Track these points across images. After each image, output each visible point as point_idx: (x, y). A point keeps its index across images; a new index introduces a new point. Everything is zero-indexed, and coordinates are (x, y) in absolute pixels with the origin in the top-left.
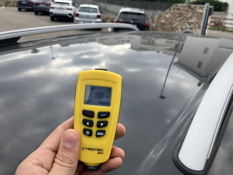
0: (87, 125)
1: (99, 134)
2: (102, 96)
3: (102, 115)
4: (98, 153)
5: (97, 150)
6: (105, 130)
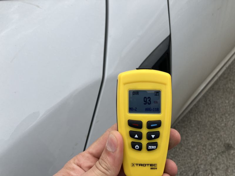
2: (149, 102)
3: (152, 125)
4: (151, 169)
5: (149, 165)
6: (157, 142)
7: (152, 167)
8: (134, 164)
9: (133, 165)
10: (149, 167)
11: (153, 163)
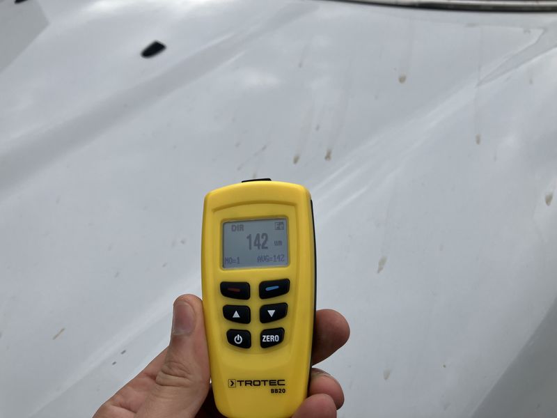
7: (274, 387)
8: (234, 381)
9: (233, 383)
10: (268, 388)
11: (276, 377)
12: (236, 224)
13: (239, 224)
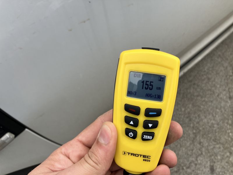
0: (131, 125)
1: (145, 137)
2: (151, 87)
5: (142, 156)
6: (154, 133)
7: (145, 159)
9: (125, 153)
10: (142, 158)
11: (147, 154)
12: (137, 73)
13: (139, 74)
